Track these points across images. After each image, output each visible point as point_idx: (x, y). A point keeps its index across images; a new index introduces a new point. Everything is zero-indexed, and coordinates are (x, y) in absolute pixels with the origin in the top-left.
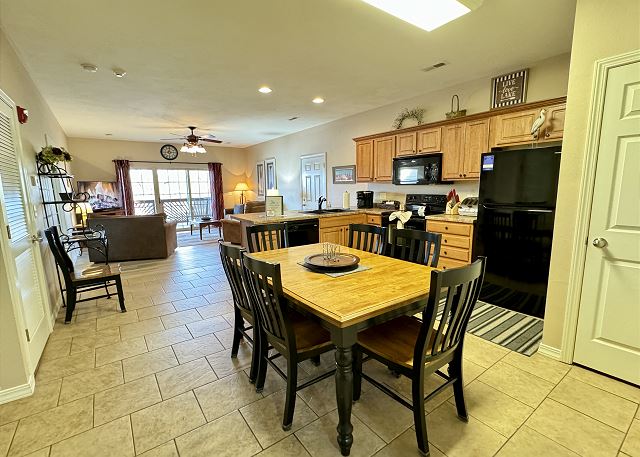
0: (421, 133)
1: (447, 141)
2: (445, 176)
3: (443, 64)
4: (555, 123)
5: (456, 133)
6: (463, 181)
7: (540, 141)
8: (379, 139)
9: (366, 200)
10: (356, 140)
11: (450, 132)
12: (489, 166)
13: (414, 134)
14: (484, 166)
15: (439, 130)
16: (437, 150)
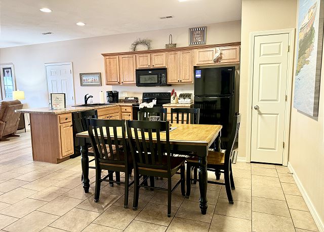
0: (153, 55)
1: (169, 61)
2: (169, 81)
3: (171, 17)
4: (222, 55)
5: (175, 57)
6: (180, 84)
7: (217, 64)
8: (123, 56)
9: (113, 97)
10: (104, 55)
11: (171, 56)
12: (199, 76)
13: (149, 55)
14: (196, 76)
15: (164, 54)
16: (164, 65)
